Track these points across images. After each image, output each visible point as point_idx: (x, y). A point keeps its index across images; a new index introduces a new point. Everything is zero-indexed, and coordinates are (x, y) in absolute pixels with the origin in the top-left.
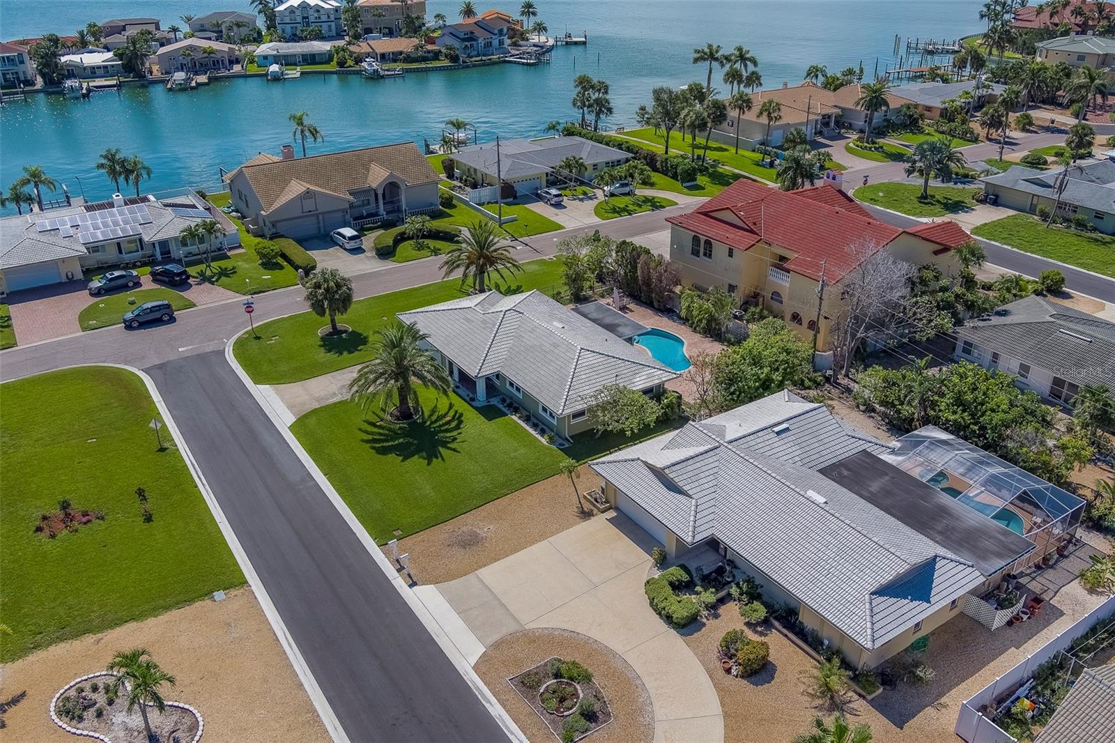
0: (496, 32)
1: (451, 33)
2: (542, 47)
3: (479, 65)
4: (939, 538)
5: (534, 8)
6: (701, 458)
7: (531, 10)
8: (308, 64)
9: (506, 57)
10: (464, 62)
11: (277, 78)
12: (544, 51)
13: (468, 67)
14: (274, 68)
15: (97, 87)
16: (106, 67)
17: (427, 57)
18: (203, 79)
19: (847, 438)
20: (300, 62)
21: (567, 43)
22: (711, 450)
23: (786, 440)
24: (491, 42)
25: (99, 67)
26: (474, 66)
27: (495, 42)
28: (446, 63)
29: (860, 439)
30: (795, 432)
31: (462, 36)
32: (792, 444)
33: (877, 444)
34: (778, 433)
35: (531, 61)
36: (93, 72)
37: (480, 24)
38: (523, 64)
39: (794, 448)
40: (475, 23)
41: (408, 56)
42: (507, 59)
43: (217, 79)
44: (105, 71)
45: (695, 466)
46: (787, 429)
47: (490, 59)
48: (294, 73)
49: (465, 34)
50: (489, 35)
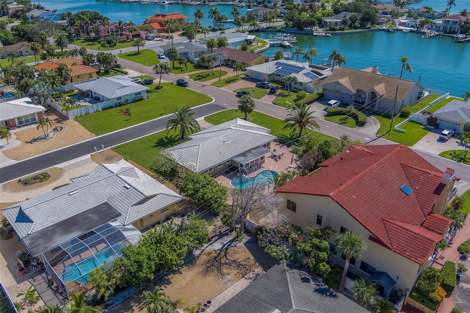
19: (128, 207)
23: (122, 190)
32: (120, 192)
34: (124, 186)
39: (117, 193)
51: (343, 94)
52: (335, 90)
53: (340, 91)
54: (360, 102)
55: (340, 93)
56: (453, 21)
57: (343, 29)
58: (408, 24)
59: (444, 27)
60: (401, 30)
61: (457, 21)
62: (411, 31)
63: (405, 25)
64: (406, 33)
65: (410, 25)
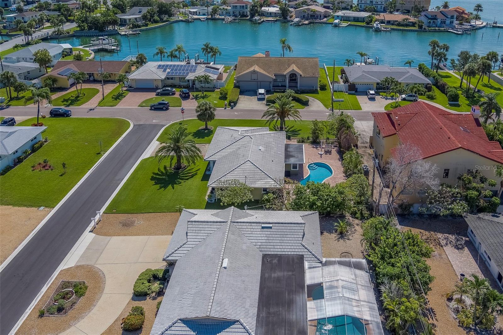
0: (449, 17)
1: (425, 15)
2: (474, 27)
3: (433, 32)
4: (264, 314)
5: (482, 7)
6: (211, 224)
7: (480, 8)
8: (355, 21)
9: (449, 29)
10: (425, 29)
11: (336, 26)
12: (475, 29)
13: (426, 31)
14: (337, 21)
15: (267, 20)
16: (275, 13)
17: (409, 25)
18: (307, 22)
19: (300, 245)
20: (352, 20)
21: (493, 27)
22: (220, 222)
23: (264, 233)
24: (445, 21)
25: (273, 13)
26: (430, 31)
27: (448, 22)
28: (416, 28)
29: (306, 248)
30: (274, 230)
31: (430, 17)
32: (265, 235)
33: (313, 255)
34: (263, 228)
35: (460, 33)
36: (270, 14)
37: (442, 12)
38: (455, 33)
39: (263, 238)
40: (440, 12)
41: (399, 23)
42: (449, 30)
43: (313, 23)
44: (275, 14)
45: (204, 226)
46: (271, 228)
47: (439, 29)
48: (345, 24)
49: (432, 16)
50: (445, 18)
51: (260, 82)
52: (251, 79)
53: (257, 79)
54: (280, 85)
55: (258, 82)
56: (240, 6)
57: (147, 25)
58: (199, 12)
59: (233, 12)
60: (199, 19)
61: (243, 6)
62: (207, 19)
63: (196, 14)
64: (204, 21)
65: (201, 14)
